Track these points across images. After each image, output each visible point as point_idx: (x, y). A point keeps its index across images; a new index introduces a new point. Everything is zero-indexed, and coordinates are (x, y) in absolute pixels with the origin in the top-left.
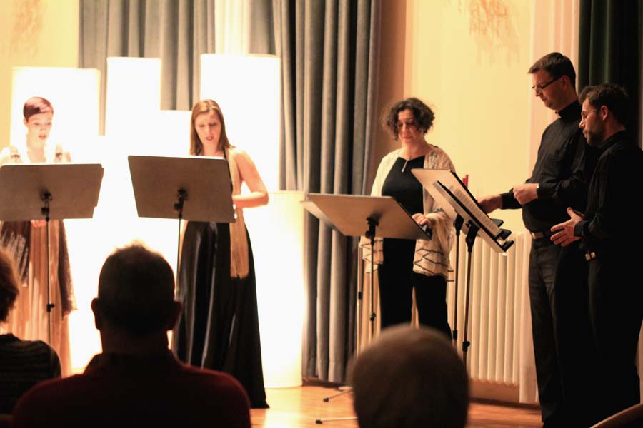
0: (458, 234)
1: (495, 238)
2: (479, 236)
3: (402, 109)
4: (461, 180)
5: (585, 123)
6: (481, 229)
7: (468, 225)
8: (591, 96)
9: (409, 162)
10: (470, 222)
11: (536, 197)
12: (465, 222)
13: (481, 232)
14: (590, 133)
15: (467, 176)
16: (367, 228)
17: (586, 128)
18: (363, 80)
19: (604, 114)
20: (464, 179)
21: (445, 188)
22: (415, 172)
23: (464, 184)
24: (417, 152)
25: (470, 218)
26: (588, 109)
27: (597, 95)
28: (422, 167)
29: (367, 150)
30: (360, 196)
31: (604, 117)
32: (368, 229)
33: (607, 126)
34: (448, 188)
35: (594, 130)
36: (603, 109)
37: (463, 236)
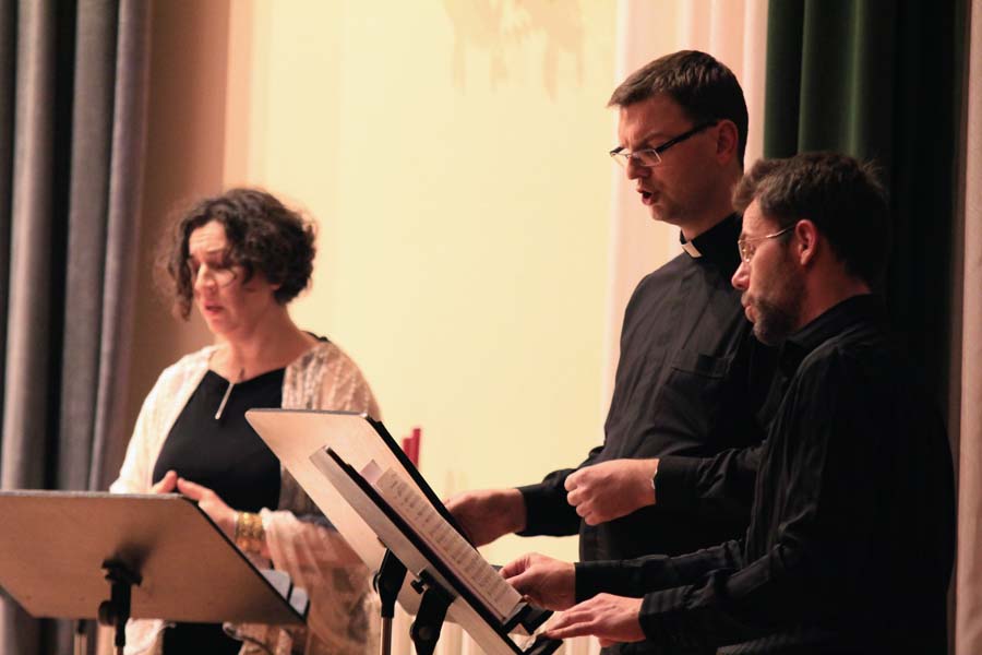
0: (388, 613)
1: (503, 629)
2: (452, 620)
3: (201, 221)
4: (400, 444)
5: (750, 271)
6: (461, 599)
7: (417, 587)
8: (768, 189)
9: (236, 387)
10: (425, 576)
11: (650, 500)
12: (410, 577)
13: (459, 607)
14: (763, 305)
15: (417, 432)
16: (105, 591)
17: (750, 290)
18: (97, 128)
19: (805, 247)
20: (407, 442)
21: (349, 470)
22: (256, 418)
23: (407, 456)
24: (260, 357)
25: (427, 565)
26: (757, 229)
27: (784, 188)
28: (275, 402)
29: (106, 347)
30: (81, 493)
31: (805, 255)
32: (107, 596)
33: (814, 282)
34: (359, 469)
35: (773, 296)
36: (803, 231)
37: (403, 620)
